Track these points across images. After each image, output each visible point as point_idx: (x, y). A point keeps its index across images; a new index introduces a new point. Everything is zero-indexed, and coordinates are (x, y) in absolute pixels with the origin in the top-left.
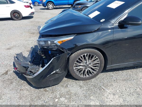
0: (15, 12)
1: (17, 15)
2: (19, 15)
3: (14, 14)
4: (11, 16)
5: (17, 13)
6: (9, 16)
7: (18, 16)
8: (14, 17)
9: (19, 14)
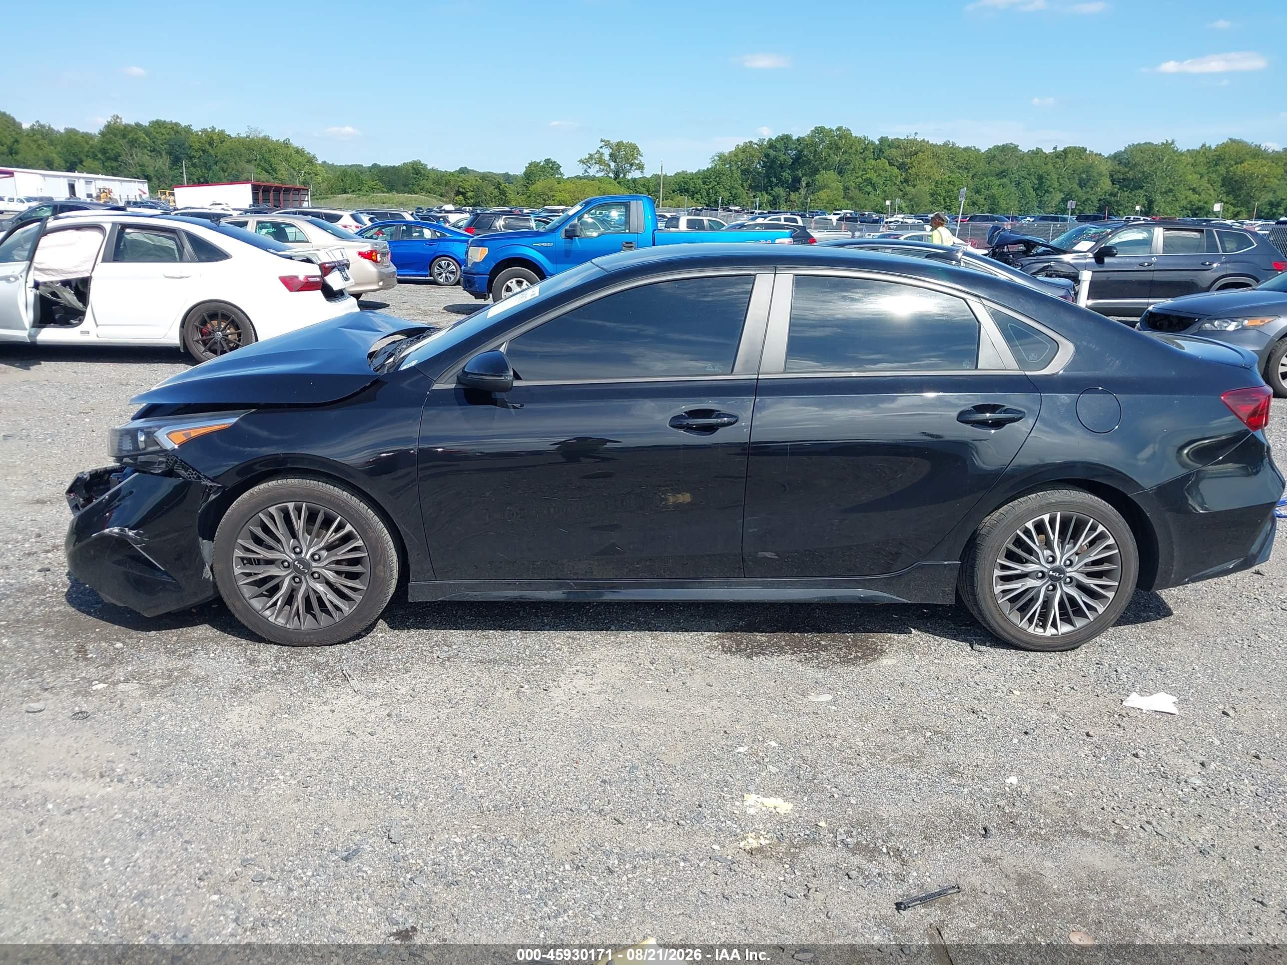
0: (213, 316)
1: (220, 331)
2: (239, 335)
3: (204, 323)
4: (183, 338)
5: (225, 317)
6: (171, 337)
7: (228, 342)
8: (205, 343)
9: (237, 328)
